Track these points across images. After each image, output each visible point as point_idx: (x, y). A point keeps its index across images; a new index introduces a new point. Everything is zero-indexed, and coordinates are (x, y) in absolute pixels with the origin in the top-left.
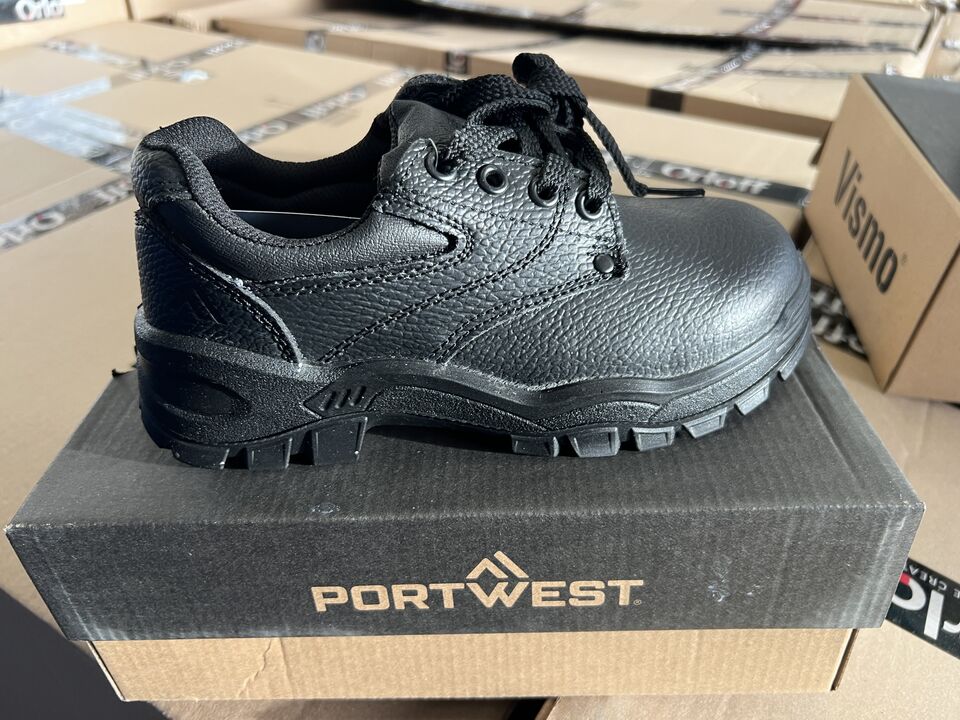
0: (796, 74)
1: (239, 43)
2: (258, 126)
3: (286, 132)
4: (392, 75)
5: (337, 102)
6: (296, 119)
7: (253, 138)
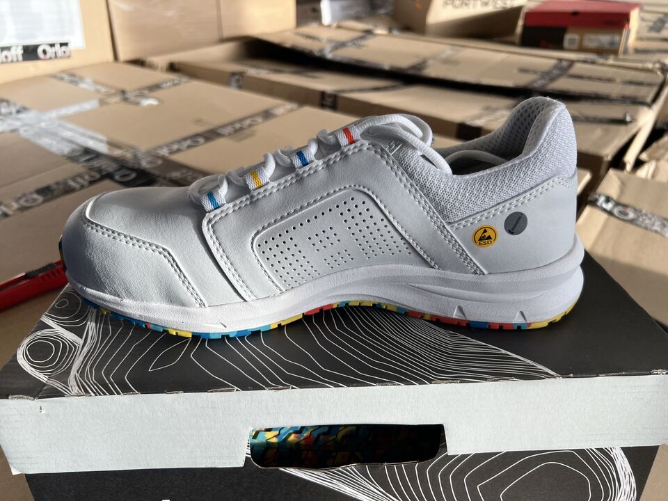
1: (184, 79)
2: (185, 139)
3: (203, 144)
4: (283, 107)
5: (242, 124)
6: (211, 135)
7: (180, 148)
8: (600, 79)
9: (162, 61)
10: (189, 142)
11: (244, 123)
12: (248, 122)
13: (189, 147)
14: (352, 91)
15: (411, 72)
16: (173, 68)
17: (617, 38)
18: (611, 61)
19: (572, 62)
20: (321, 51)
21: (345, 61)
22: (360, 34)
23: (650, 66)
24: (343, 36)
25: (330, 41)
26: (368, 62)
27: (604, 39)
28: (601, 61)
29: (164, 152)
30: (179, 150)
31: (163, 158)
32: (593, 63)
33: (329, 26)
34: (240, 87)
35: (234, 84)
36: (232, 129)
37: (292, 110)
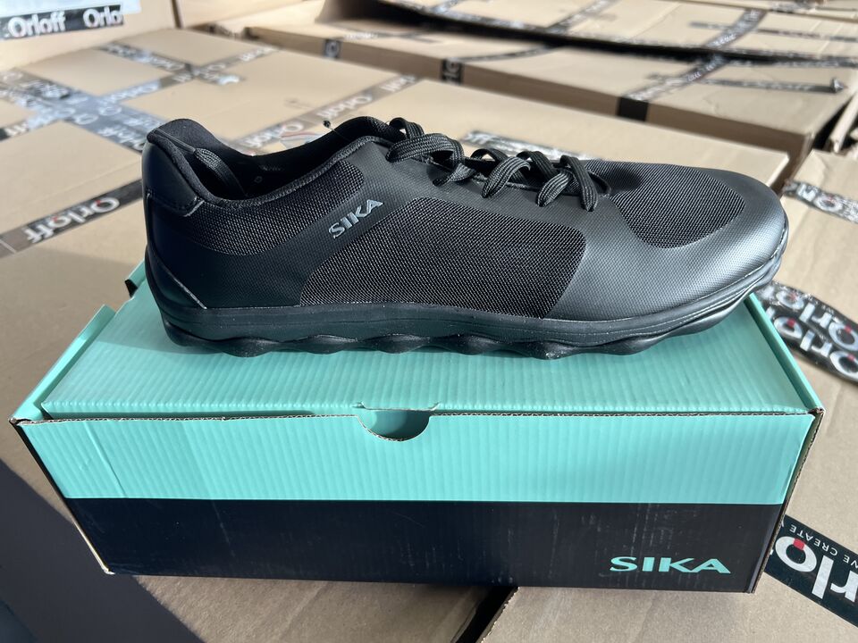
0: (752, 85)
1: (268, 49)
2: (279, 126)
3: (303, 130)
4: (395, 82)
5: (347, 105)
6: (310, 119)
7: (276, 136)
8: (800, 34)
10: (284, 129)
11: (348, 102)
12: (354, 101)
13: (286, 135)
14: (480, 58)
15: (554, 32)
16: (249, 35)
18: (813, 11)
19: (763, 13)
20: (435, 7)
21: (469, 19)
26: (495, 21)
28: (802, 10)
29: (256, 142)
30: (273, 140)
32: (790, 13)
34: (337, 57)
35: (330, 53)
36: (336, 111)
37: (407, 84)
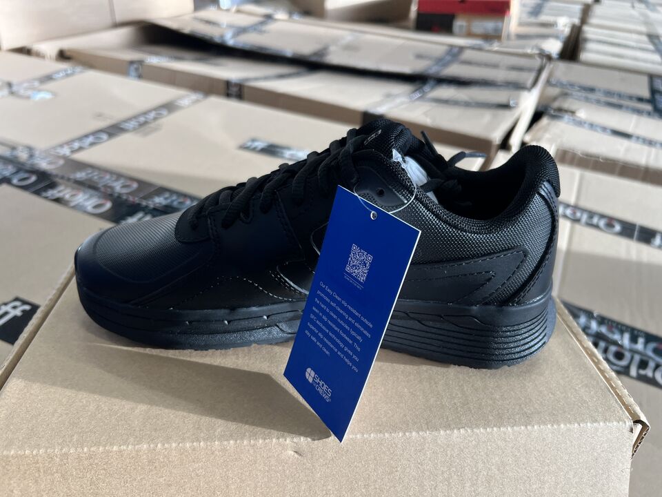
0: (456, 103)
1: (78, 69)
2: (86, 136)
3: (107, 140)
4: (187, 98)
5: (146, 118)
6: (114, 130)
7: (82, 145)
8: (486, 65)
9: (50, 48)
10: (91, 139)
11: (147, 116)
12: (152, 115)
13: (92, 144)
14: (256, 79)
15: (314, 59)
16: (63, 56)
17: (500, 24)
18: (496, 46)
19: (462, 49)
20: (222, 36)
21: (247, 47)
22: (260, 19)
23: (529, 51)
24: (244, 21)
25: (230, 26)
26: (271, 49)
27: (488, 25)
28: (486, 46)
29: (66, 151)
30: (81, 149)
31: (64, 157)
32: (480, 49)
33: (228, 10)
34: (140, 77)
35: (133, 73)
36: (136, 124)
37: (197, 101)
